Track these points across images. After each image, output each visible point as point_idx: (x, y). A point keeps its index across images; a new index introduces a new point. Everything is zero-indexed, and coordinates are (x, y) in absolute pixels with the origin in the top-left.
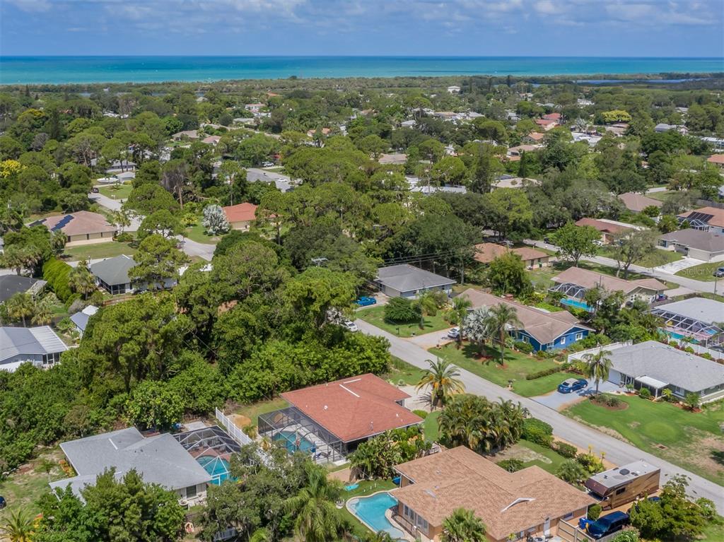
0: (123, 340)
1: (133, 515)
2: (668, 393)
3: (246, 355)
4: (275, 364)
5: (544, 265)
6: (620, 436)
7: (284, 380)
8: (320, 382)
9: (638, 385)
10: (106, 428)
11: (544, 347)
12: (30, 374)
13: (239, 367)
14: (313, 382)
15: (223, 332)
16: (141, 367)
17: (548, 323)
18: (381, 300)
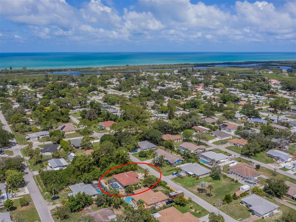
2: (194, 176)
3: (106, 167)
5: (181, 140)
6: (181, 185)
7: (114, 172)
8: (122, 172)
9: (188, 174)
10: (77, 183)
11: (172, 164)
12: (61, 171)
13: (104, 169)
14: (120, 172)
17: (174, 158)
18: (139, 150)
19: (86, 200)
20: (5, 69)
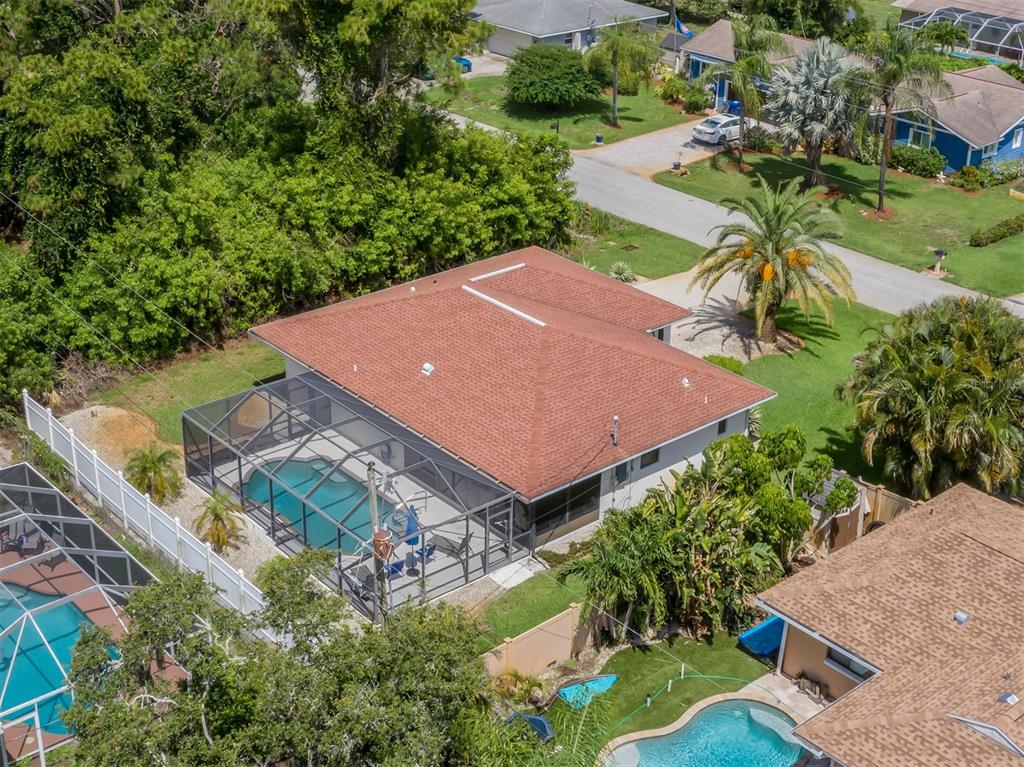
3: (121, 205)
4: (223, 229)
7: (255, 282)
8: (373, 281)
11: (978, 156)
13: (103, 246)
14: (350, 283)
15: (34, 127)
17: (974, 94)
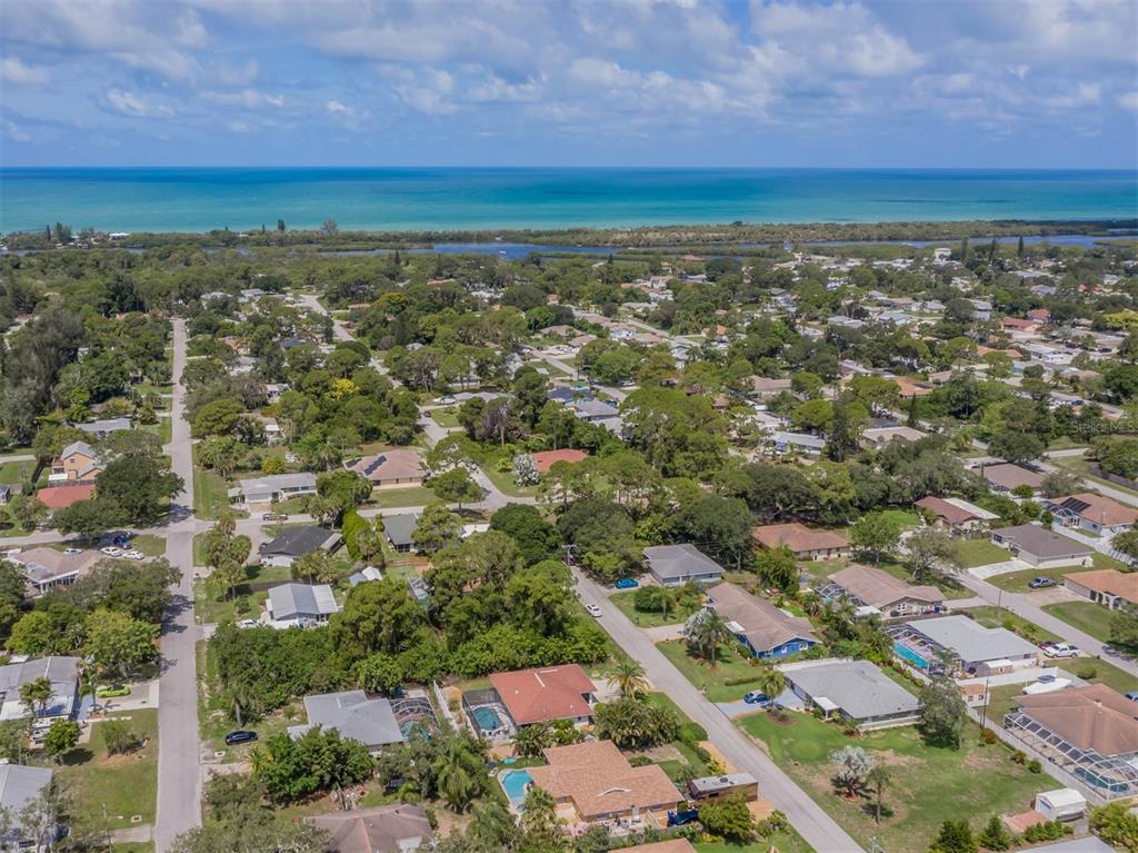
0: (361, 619)
1: (328, 759)
2: (836, 716)
4: (495, 647)
5: (844, 554)
6: (767, 749)
7: (502, 662)
8: (537, 666)
9: (815, 705)
10: (345, 687)
11: (762, 654)
12: (295, 635)
13: (463, 647)
14: (528, 666)
15: (450, 616)
16: (376, 642)
17: (775, 630)
18: (645, 581)
19: (336, 762)
20: (261, 229)
